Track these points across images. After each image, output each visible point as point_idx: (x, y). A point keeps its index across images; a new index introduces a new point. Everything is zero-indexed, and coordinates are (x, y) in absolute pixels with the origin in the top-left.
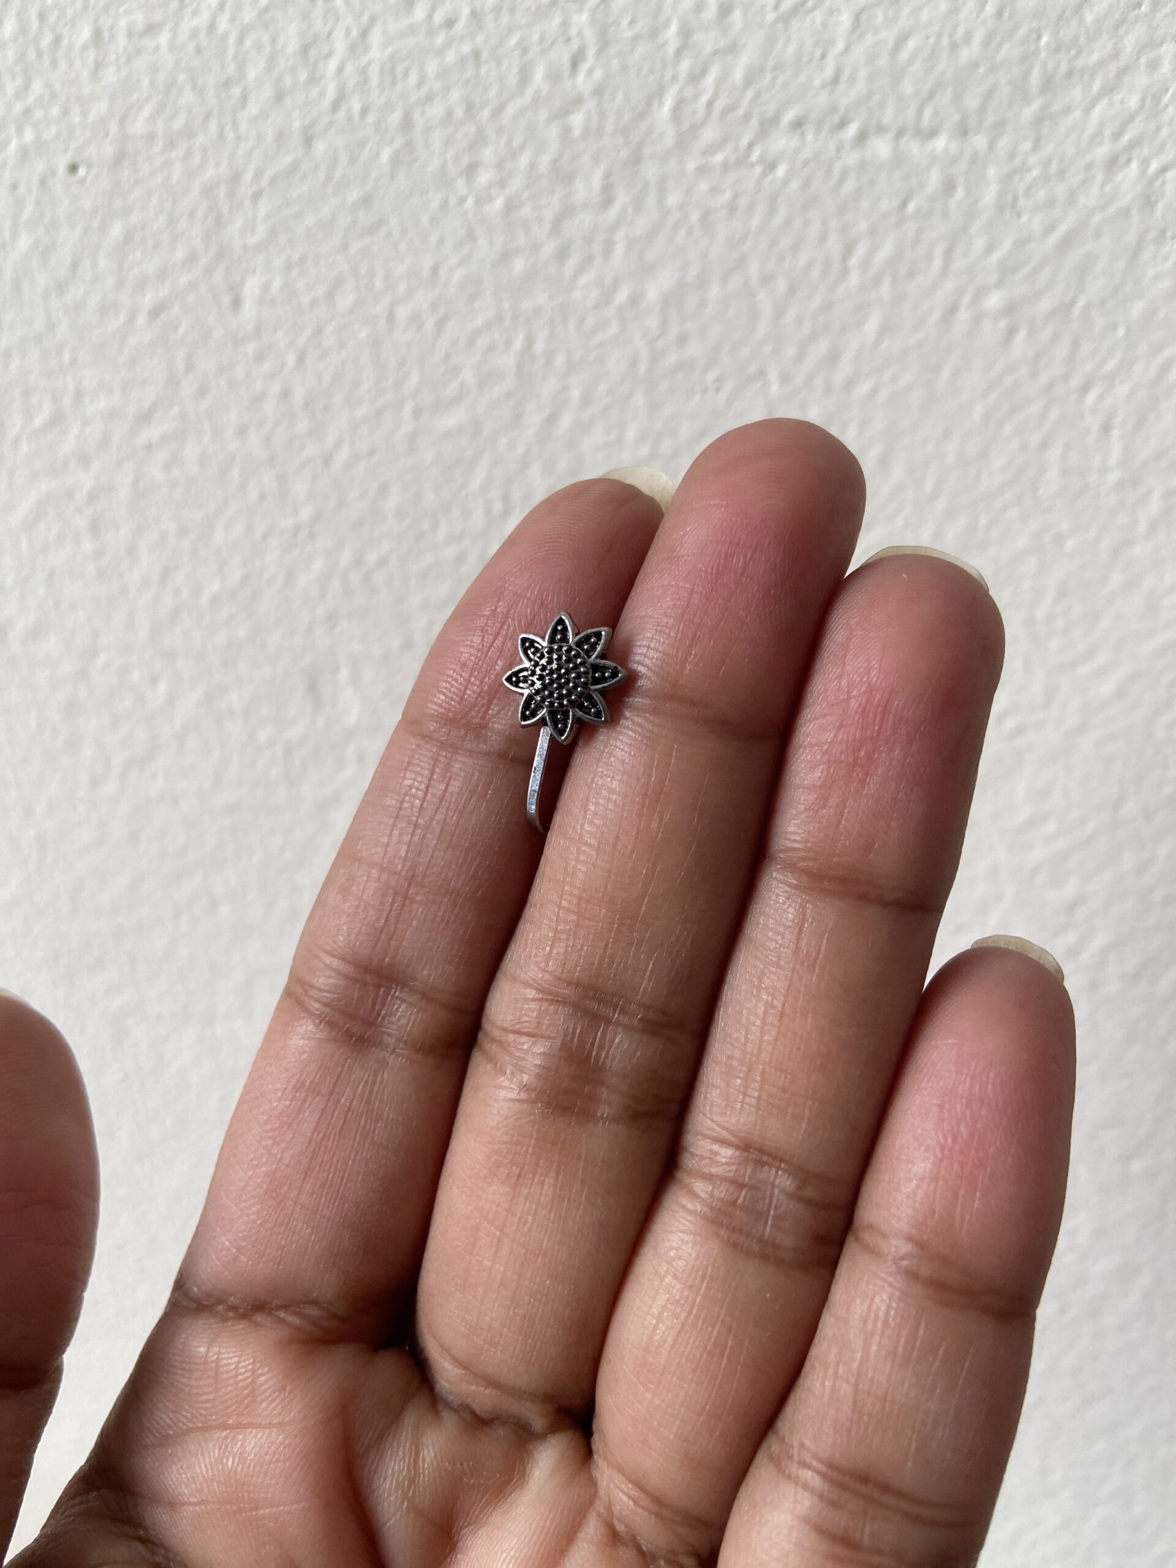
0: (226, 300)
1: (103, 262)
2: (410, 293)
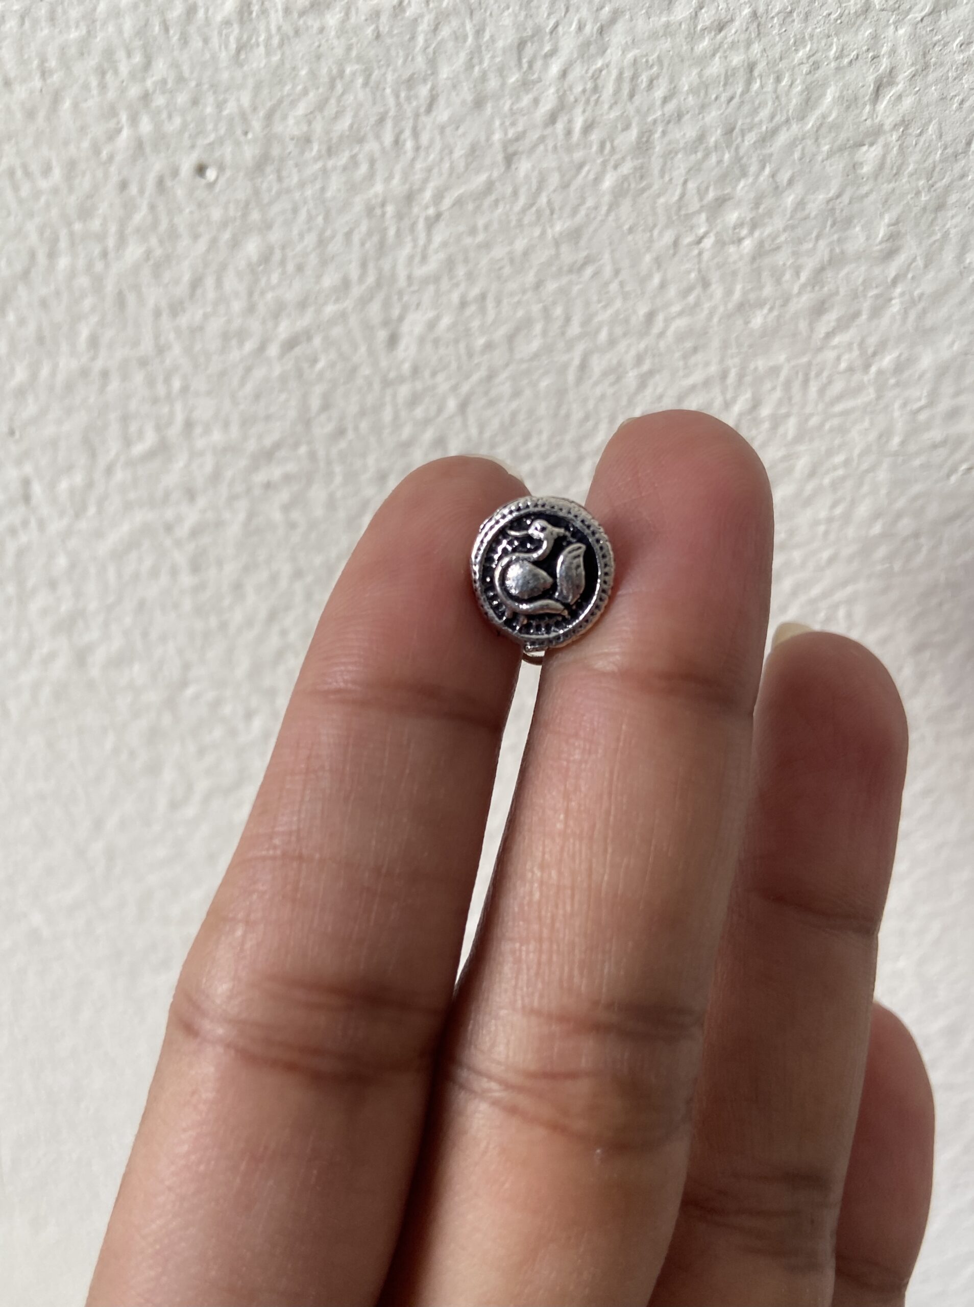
0: (382, 335)
1: (231, 282)
2: (612, 342)
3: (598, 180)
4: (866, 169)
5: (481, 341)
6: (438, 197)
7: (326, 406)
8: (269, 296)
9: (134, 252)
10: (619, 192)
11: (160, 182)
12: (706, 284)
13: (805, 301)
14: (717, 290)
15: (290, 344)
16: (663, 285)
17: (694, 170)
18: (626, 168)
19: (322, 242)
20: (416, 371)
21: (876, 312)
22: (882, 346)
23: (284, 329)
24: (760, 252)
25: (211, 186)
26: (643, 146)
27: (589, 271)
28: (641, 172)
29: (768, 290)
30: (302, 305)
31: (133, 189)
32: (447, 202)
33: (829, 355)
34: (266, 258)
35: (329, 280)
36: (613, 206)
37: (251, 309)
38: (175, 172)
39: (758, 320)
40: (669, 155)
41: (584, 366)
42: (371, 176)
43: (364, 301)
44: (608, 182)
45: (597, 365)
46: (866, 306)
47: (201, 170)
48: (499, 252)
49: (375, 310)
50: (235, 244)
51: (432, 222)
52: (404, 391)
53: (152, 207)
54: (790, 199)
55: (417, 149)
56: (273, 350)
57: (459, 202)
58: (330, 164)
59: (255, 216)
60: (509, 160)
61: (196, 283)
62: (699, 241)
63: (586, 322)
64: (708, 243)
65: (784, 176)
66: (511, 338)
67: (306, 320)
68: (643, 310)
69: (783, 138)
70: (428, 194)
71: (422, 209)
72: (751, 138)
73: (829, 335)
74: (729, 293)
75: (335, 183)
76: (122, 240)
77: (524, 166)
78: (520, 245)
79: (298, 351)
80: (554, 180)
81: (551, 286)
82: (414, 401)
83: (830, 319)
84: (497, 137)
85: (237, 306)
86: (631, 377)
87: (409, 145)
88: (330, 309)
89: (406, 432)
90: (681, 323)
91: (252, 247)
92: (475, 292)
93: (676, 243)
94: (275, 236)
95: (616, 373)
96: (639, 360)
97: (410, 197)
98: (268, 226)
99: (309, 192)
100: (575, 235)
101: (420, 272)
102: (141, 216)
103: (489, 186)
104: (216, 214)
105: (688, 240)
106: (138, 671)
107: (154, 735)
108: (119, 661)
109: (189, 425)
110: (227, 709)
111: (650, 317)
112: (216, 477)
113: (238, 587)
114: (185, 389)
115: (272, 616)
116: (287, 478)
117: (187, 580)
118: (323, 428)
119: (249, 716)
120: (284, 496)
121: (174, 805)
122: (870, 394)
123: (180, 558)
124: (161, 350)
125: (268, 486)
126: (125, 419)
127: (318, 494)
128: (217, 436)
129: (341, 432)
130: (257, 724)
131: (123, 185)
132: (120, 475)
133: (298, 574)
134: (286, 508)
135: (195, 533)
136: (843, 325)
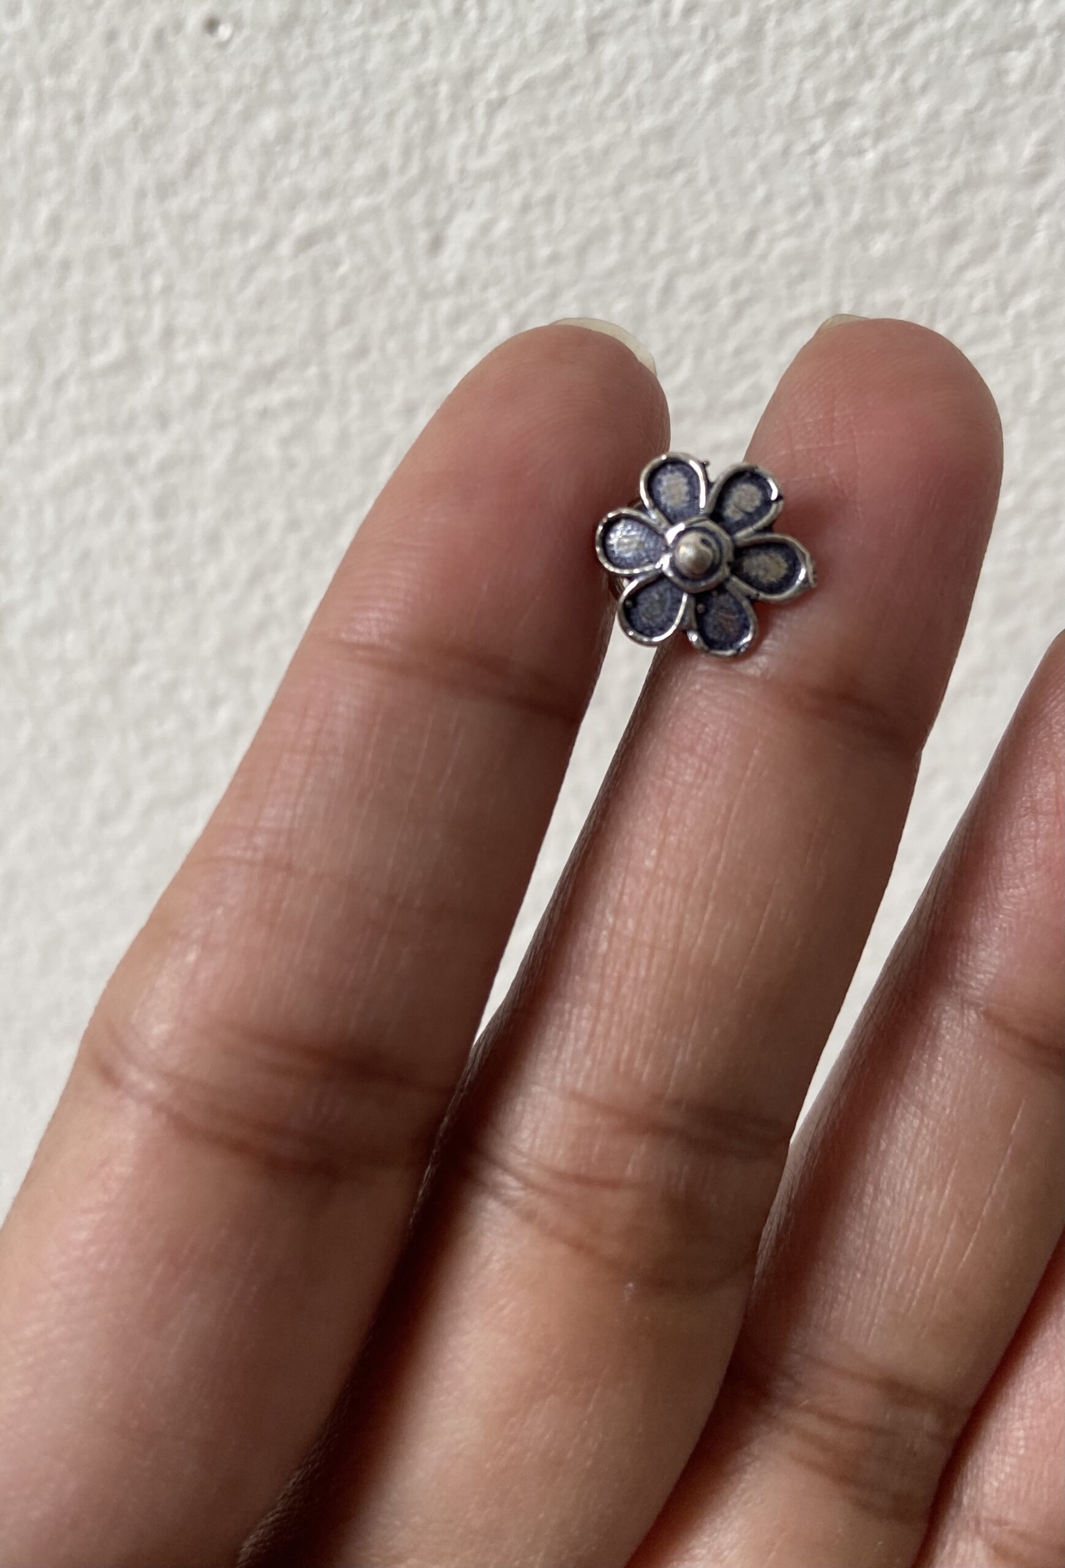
3: (698, 71)
4: (1014, 78)
5: (543, 252)
6: (504, 78)
7: (346, 319)
8: (286, 182)
9: (117, 118)
10: (722, 88)
11: (159, 38)
12: (818, 199)
13: (934, 227)
14: (832, 208)
15: (307, 242)
16: (768, 199)
17: (813, 66)
18: (733, 59)
19: (356, 123)
20: (462, 283)
21: (1018, 244)
22: (1023, 285)
23: (300, 223)
24: (885, 166)
25: (223, 45)
26: (754, 35)
27: (680, 177)
28: (750, 66)
29: (893, 211)
30: (326, 195)
31: (124, 42)
32: (515, 85)
33: (961, 292)
34: (285, 136)
35: (363, 167)
36: (715, 102)
37: (261, 196)
38: (178, 26)
39: (879, 245)
40: (784, 48)
41: (668, 289)
42: (423, 48)
43: (404, 195)
44: (710, 74)
45: (685, 288)
46: (1006, 236)
47: (211, 25)
48: (574, 147)
49: (416, 206)
50: (248, 116)
51: (495, 107)
52: (445, 306)
53: (146, 66)
54: (922, 107)
55: (482, 20)
56: (285, 248)
57: (529, 87)
58: (375, 30)
59: (275, 85)
60: (593, 40)
61: (193, 162)
62: (813, 150)
63: (675, 236)
64: (825, 152)
65: (918, 80)
66: (582, 251)
67: (327, 215)
68: (742, 225)
69: (918, 36)
70: (492, 74)
71: (484, 90)
72: (881, 34)
73: (962, 268)
74: (845, 212)
75: (378, 55)
76: (103, 104)
77: (610, 50)
78: (599, 140)
79: (315, 251)
80: (645, 68)
81: (635, 191)
82: (457, 319)
83: (962, 251)
84: (580, 13)
85: (244, 192)
86: (725, 305)
87: (473, 15)
88: (361, 203)
89: (445, 356)
90: (786, 245)
91: (268, 122)
92: (541, 192)
93: (786, 151)
94: (299, 111)
95: (706, 298)
96: (735, 284)
97: (470, 76)
98: (289, 98)
99: (346, 61)
100: (666, 134)
101: (476, 164)
102: (130, 74)
103: (567, 71)
104: (227, 79)
105: (800, 147)
106: (72, 642)
107: (86, 724)
108: (48, 628)
109: (168, 334)
110: (186, 695)
111: (751, 235)
112: (197, 400)
113: (214, 540)
114: (167, 289)
115: (256, 577)
116: (290, 405)
117: (147, 526)
118: (341, 345)
119: (214, 703)
120: (285, 426)
121: (103, 819)
122: (1007, 338)
123: (142, 498)
124: (141, 239)
125: (265, 414)
126: (86, 322)
127: (327, 426)
128: (204, 349)
129: (362, 351)
130: (224, 715)
131: (111, 37)
132: (72, 391)
133: (293, 525)
134: (285, 442)
135: (164, 467)
136: (978, 256)
